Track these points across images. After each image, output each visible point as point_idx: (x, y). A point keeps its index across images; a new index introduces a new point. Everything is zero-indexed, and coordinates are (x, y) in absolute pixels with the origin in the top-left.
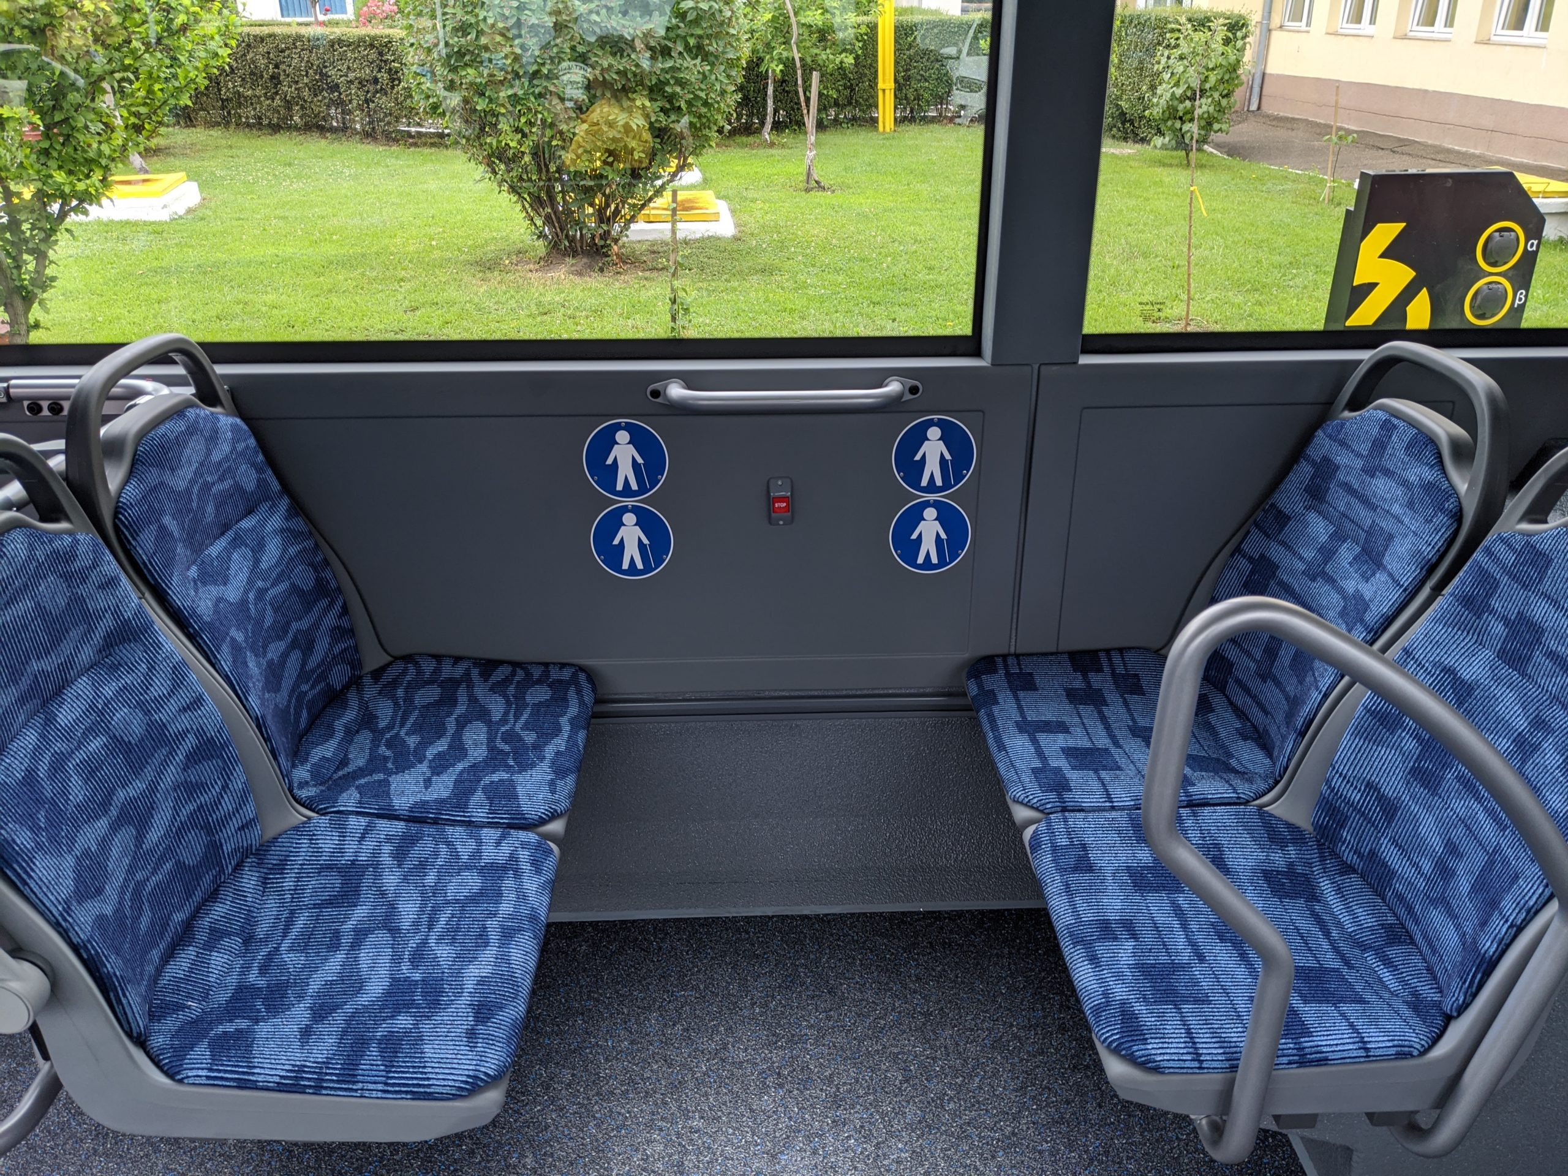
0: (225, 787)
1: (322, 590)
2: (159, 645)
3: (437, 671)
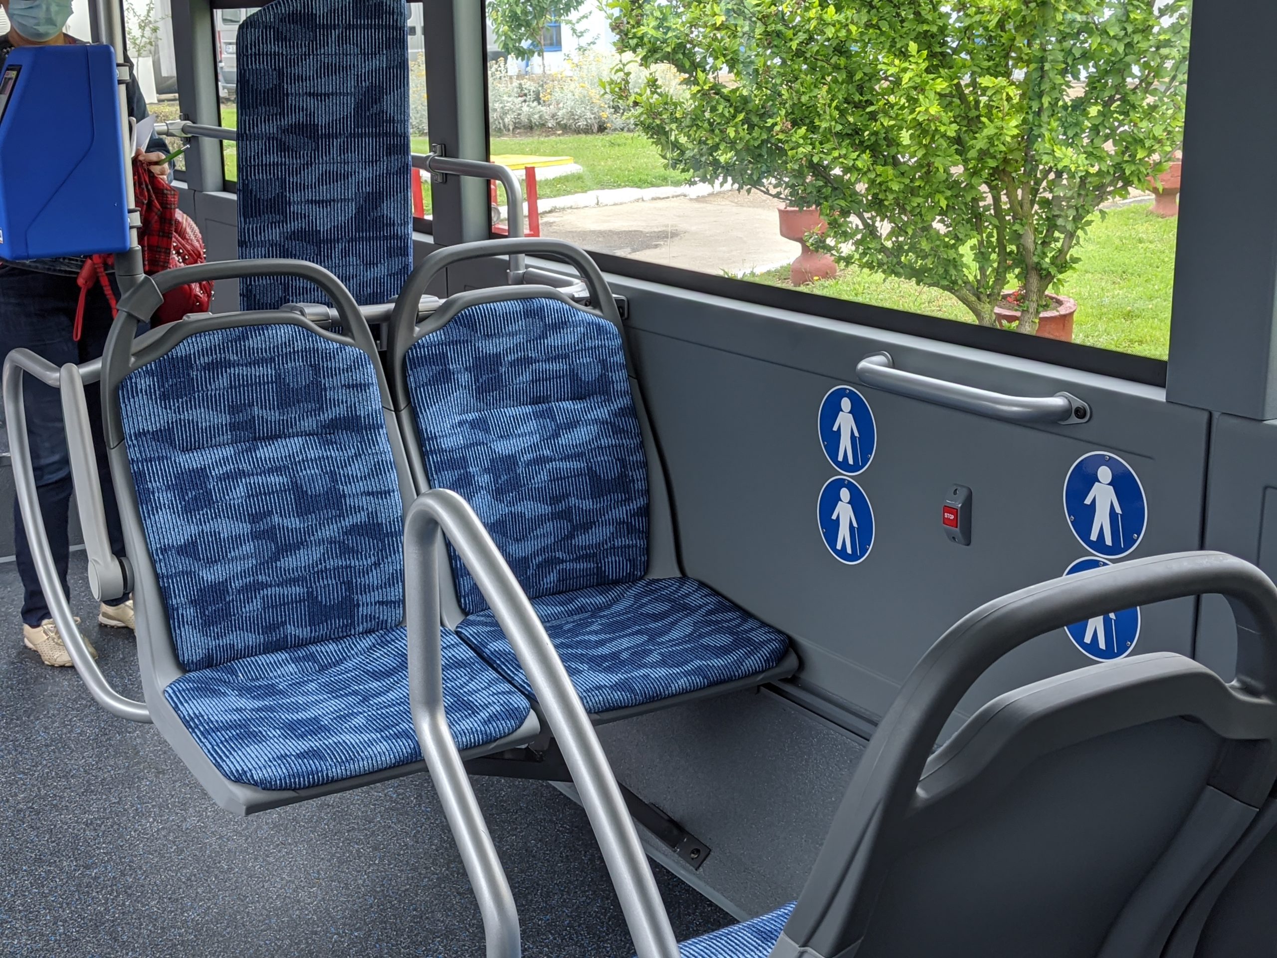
0: (376, 564)
1: (622, 484)
2: (375, 443)
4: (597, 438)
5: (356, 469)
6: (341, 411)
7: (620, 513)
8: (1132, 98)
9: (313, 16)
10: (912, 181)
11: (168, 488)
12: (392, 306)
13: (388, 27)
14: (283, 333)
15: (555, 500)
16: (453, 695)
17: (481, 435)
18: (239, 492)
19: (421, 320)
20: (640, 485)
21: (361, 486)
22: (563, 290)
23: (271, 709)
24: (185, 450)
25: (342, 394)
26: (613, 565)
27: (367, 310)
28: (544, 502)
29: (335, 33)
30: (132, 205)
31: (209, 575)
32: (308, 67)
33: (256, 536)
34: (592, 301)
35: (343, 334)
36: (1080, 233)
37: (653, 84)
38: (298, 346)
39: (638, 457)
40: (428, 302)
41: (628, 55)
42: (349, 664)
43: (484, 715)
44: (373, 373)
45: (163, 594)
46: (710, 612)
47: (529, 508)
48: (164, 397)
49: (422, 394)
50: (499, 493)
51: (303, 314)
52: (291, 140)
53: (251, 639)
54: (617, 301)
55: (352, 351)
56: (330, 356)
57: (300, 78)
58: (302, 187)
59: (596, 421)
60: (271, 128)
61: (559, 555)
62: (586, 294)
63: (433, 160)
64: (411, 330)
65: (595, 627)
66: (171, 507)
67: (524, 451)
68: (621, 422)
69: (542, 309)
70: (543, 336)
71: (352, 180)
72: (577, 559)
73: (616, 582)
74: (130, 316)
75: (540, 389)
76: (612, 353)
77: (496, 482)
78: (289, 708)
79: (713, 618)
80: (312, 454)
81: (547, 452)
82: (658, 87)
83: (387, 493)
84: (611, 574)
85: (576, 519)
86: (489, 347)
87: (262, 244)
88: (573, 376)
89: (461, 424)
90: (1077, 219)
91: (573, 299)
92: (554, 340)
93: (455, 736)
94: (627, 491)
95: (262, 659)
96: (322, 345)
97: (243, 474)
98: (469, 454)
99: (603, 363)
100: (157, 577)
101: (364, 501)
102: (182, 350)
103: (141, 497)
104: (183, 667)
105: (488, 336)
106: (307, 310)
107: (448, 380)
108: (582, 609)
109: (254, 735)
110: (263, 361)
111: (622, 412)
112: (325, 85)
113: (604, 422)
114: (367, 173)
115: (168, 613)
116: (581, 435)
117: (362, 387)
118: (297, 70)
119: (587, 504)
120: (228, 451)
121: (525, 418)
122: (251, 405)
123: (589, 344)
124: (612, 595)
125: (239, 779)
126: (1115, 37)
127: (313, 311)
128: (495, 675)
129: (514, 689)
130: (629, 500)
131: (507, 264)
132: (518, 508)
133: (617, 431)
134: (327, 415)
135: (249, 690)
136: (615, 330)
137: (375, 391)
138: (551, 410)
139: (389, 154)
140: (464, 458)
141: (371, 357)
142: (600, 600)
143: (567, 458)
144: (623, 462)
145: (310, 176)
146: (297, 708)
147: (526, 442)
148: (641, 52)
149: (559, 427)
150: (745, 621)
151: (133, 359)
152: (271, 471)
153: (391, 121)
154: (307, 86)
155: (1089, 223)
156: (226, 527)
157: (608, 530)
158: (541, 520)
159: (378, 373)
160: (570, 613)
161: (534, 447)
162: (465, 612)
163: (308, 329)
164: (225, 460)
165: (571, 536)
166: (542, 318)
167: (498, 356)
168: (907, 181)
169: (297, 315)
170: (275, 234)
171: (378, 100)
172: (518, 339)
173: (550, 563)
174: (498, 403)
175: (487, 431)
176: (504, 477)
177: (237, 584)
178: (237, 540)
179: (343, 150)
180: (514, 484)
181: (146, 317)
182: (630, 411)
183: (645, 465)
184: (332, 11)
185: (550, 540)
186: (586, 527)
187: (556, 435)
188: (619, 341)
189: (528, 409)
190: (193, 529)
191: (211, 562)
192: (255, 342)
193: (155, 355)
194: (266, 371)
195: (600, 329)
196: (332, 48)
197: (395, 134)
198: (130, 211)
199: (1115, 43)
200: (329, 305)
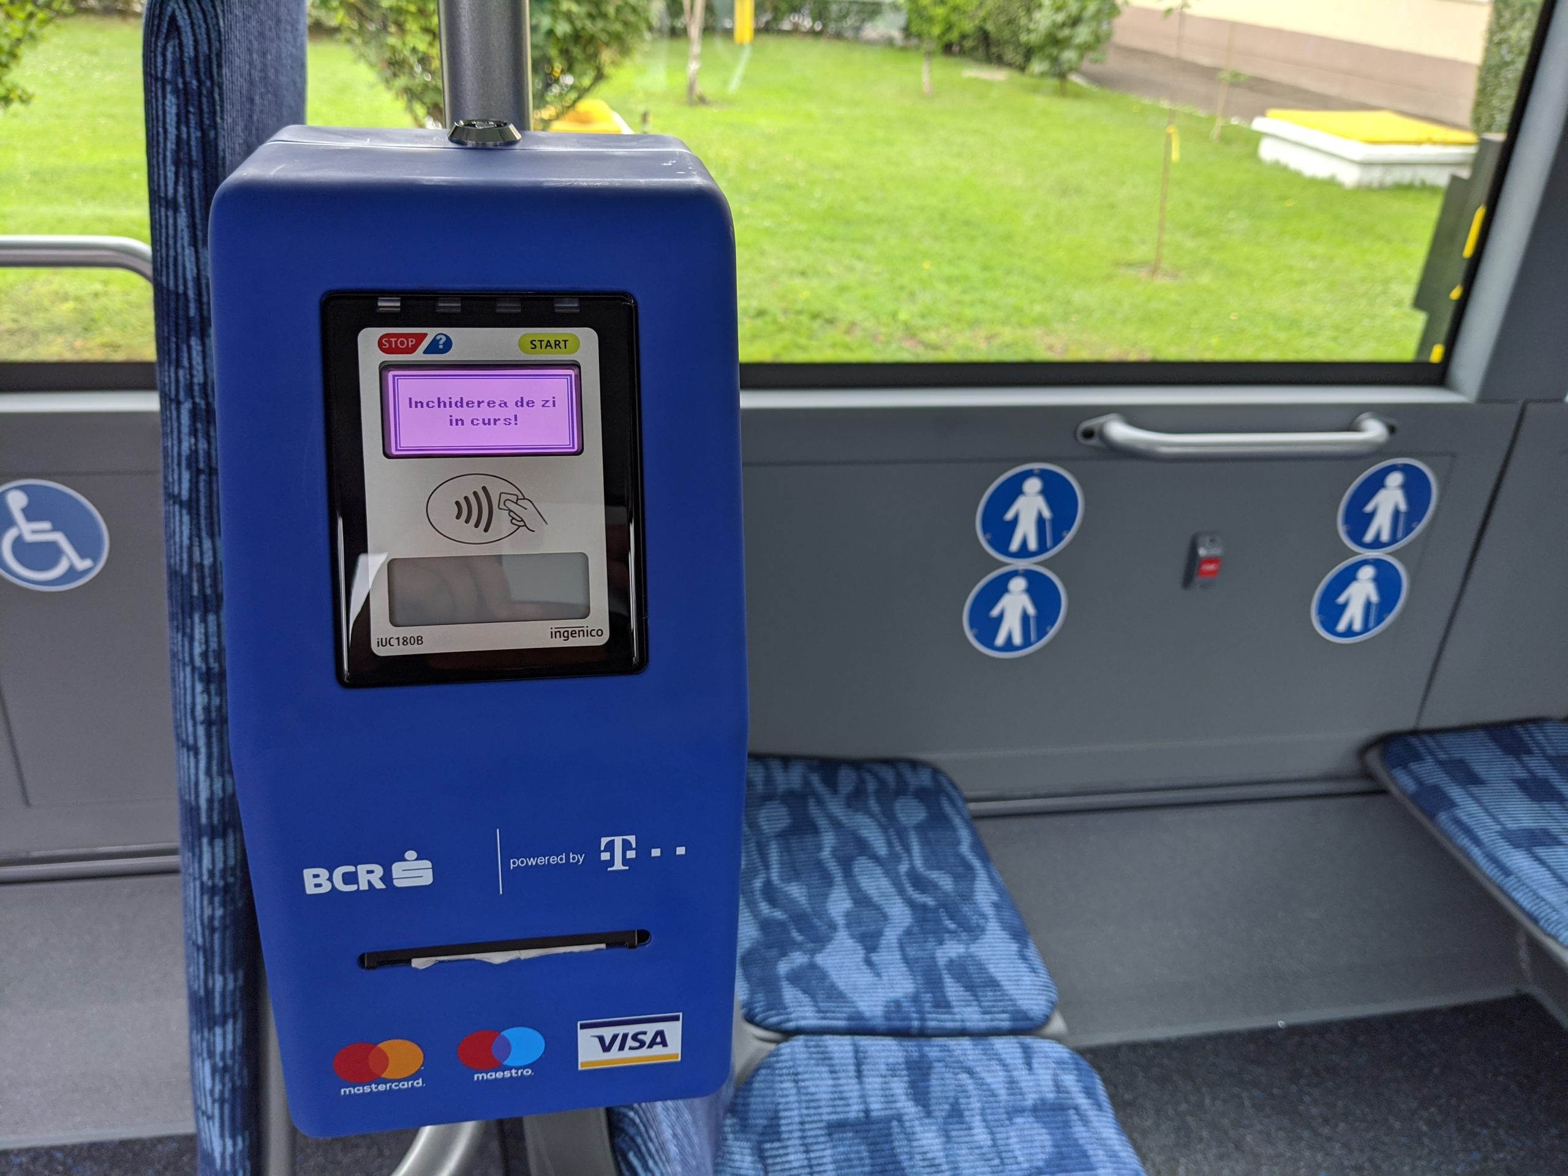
3: (769, 780)
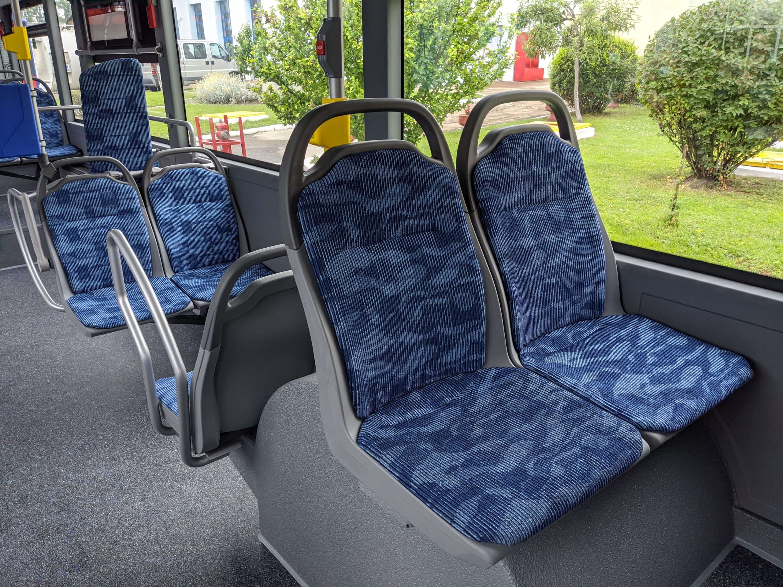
4: (219, 214)
5: (132, 226)
6: (125, 207)
7: (229, 238)
8: (431, 95)
9: (107, 72)
10: (359, 124)
11: (63, 234)
12: (142, 171)
13: (135, 75)
14: (102, 181)
15: (205, 235)
16: (165, 298)
17: (177, 214)
18: (90, 234)
19: (153, 176)
20: (235, 230)
21: (134, 232)
22: (204, 165)
23: (103, 305)
24: (69, 221)
25: (125, 201)
26: (227, 256)
27: (132, 173)
28: (201, 236)
29: (116, 78)
30: (42, 139)
31: (80, 263)
32: (107, 90)
33: (97, 249)
34: (216, 168)
35: (124, 181)
36: (417, 142)
37: (271, 89)
38: (108, 185)
39: (234, 220)
40: (156, 170)
41: (258, 79)
42: (133, 290)
43: (174, 303)
44: (136, 194)
45: (65, 269)
46: (257, 270)
47: (196, 238)
48: (59, 203)
49: (155, 201)
50: (185, 233)
51: (110, 175)
52: (103, 114)
53: (99, 283)
54: (224, 168)
55: (128, 187)
56: (120, 189)
57: (104, 93)
58: (109, 131)
59: (218, 209)
60: (95, 110)
61: (208, 253)
62: (213, 166)
63: (166, 119)
64: (150, 179)
65: (219, 276)
66: (65, 240)
67: (193, 219)
68: (227, 209)
69: (196, 171)
70: (198, 180)
71: (127, 128)
72: (215, 254)
73: (229, 261)
74: (45, 176)
75: (198, 199)
76: (223, 186)
77: (183, 229)
78: (109, 304)
79: (258, 271)
80: (116, 222)
81: (201, 219)
82: (273, 90)
83: (144, 234)
84: (227, 259)
85: (213, 241)
86: (178, 184)
87: (96, 151)
88: (210, 194)
89: (169, 210)
90: (416, 137)
91: (209, 168)
92: (201, 182)
93: (164, 310)
94: (230, 231)
95: (103, 290)
96: (116, 185)
97: (90, 229)
98: (173, 220)
99: (220, 189)
100: (62, 264)
101: (135, 237)
102: (65, 188)
103: (54, 238)
104: (74, 293)
105: (177, 181)
106: (111, 173)
107: (164, 196)
108: (217, 270)
109: (95, 312)
110: (95, 191)
111: (227, 205)
112: (113, 95)
113: (221, 209)
114: (133, 125)
115: (67, 276)
116: (213, 213)
117: (133, 199)
118: (103, 91)
119: (217, 236)
120: (85, 221)
121: (193, 208)
122: (92, 206)
123: (214, 183)
124: (227, 265)
125: (89, 326)
126: (423, 75)
127: (114, 173)
128: (180, 291)
129: (186, 295)
130: (231, 234)
131: (191, 156)
132: (192, 238)
133: (226, 212)
134: (120, 208)
135: (97, 299)
136: (224, 178)
137: (137, 200)
138: (202, 205)
139: (140, 119)
140: (171, 222)
141: (135, 188)
142: (223, 267)
143: (209, 221)
144: (229, 222)
145: (112, 127)
146: (112, 304)
147: (194, 216)
148: (263, 78)
149: (205, 211)
150: (268, 271)
151: (47, 191)
152: (101, 227)
153: (140, 107)
154: (107, 96)
155: (420, 139)
156: (86, 247)
157: (225, 245)
158: (201, 242)
159: (138, 195)
160: (212, 272)
161: (197, 218)
162: (175, 272)
163: (111, 179)
164: (84, 224)
165: (212, 247)
166: (197, 174)
167: (182, 187)
168: (357, 125)
169: (108, 175)
170: (100, 147)
171: (134, 100)
172: (189, 181)
173: (205, 256)
174: (184, 203)
175: (179, 212)
176: (186, 228)
177: (91, 265)
178: (90, 251)
179: (122, 118)
180: (190, 230)
181: (50, 177)
182: (231, 205)
183: (237, 223)
184: (113, 70)
185: (205, 248)
186: (217, 243)
187: (204, 213)
188: (226, 182)
189: (194, 205)
190: (74, 248)
191: (81, 259)
192: (91, 184)
193: (56, 190)
194: (97, 194)
195: (218, 178)
196: (115, 83)
197: (142, 112)
198: (41, 141)
199: (423, 77)
200: (120, 172)
